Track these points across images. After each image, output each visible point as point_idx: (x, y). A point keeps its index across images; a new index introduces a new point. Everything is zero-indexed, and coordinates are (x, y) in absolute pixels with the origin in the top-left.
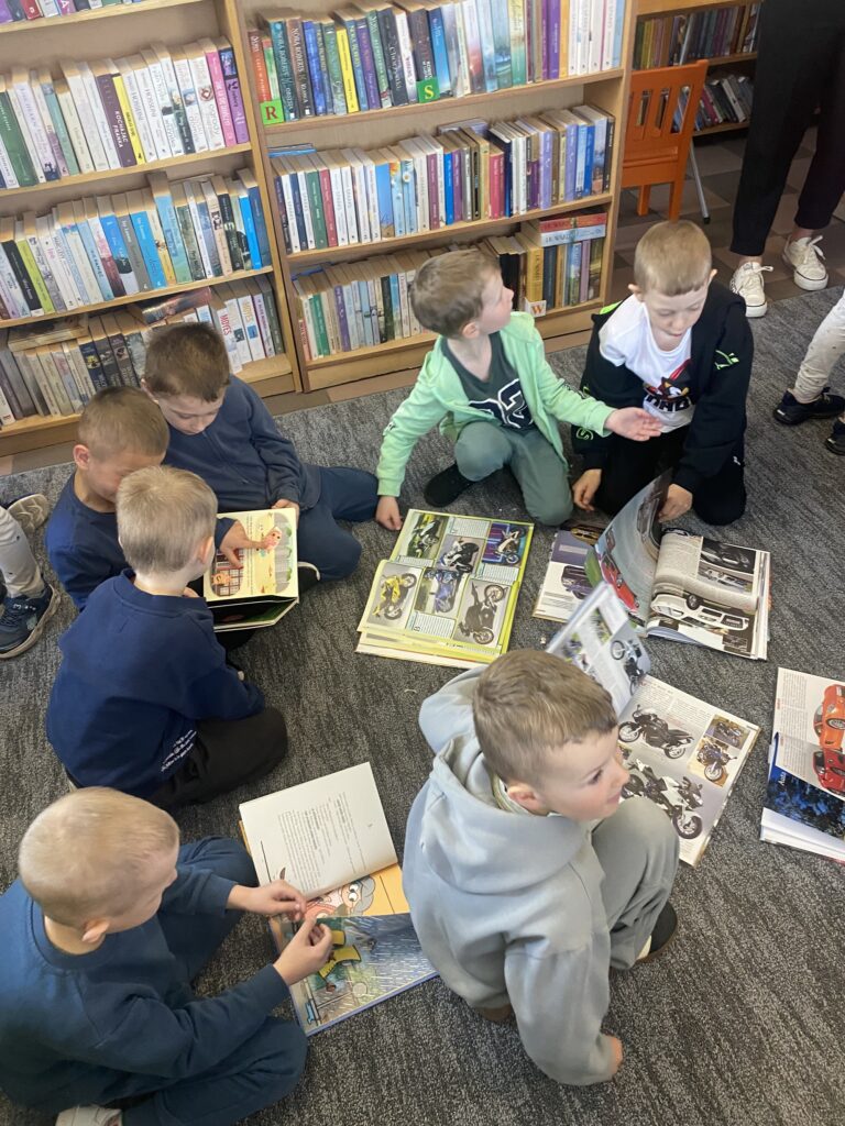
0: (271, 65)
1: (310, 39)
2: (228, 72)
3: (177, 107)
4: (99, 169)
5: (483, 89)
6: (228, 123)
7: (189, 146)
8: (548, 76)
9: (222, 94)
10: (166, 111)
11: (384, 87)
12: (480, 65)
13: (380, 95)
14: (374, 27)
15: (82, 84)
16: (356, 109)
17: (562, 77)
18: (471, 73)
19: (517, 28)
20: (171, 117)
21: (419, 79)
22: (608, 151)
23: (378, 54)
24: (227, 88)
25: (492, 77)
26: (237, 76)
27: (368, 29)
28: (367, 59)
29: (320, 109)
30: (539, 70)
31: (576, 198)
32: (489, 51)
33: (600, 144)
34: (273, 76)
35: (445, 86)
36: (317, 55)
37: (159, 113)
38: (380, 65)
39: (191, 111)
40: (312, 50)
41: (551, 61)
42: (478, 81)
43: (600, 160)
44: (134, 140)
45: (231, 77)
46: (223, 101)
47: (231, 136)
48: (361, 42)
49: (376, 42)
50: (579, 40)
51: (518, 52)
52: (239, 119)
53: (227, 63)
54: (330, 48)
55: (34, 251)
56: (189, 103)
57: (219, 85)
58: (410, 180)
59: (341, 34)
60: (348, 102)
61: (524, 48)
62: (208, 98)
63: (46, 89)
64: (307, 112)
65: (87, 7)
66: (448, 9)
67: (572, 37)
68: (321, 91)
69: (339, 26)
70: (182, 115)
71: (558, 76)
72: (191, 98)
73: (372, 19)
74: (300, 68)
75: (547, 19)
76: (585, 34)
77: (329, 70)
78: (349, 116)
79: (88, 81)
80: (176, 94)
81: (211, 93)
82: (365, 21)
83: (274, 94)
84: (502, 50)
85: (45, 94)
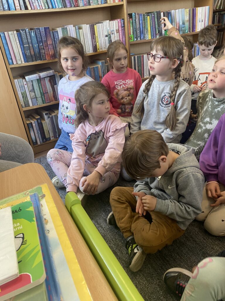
0: (131, 25)
1: (141, 19)
2: (122, 25)
3: (109, 35)
8: (193, 31)
9: (120, 31)
10: (106, 36)
11: (157, 32)
12: (179, 27)
13: (156, 35)
14: (156, 16)
15: (86, 28)
16: (150, 38)
17: (196, 31)
19: (187, 18)
20: (107, 38)
23: (156, 23)
24: (122, 30)
25: (181, 30)
27: (154, 16)
28: (154, 24)
29: (142, 38)
30: (191, 30)
32: (181, 23)
34: (132, 28)
36: (142, 23)
37: (104, 36)
38: (157, 26)
39: (112, 36)
41: (194, 26)
44: (97, 44)
45: (123, 27)
46: (121, 34)
48: (152, 19)
49: (156, 20)
50: (200, 22)
52: (124, 39)
53: (122, 23)
54: (146, 21)
56: (112, 34)
57: (120, 29)
59: (148, 17)
60: (149, 37)
61: (188, 23)
62: (117, 32)
63: (77, 28)
64: (139, 39)
65: (90, 5)
66: (173, 11)
67: (198, 21)
68: (143, 33)
69: (148, 15)
70: (110, 37)
71: (195, 31)
72: (113, 32)
73: (156, 14)
74: (138, 26)
75: (193, 16)
76: (201, 21)
77: (145, 27)
78: (149, 40)
79: (88, 26)
80: (109, 31)
81: (118, 31)
82: (154, 14)
83: (132, 33)
84: (184, 24)
85: (76, 29)
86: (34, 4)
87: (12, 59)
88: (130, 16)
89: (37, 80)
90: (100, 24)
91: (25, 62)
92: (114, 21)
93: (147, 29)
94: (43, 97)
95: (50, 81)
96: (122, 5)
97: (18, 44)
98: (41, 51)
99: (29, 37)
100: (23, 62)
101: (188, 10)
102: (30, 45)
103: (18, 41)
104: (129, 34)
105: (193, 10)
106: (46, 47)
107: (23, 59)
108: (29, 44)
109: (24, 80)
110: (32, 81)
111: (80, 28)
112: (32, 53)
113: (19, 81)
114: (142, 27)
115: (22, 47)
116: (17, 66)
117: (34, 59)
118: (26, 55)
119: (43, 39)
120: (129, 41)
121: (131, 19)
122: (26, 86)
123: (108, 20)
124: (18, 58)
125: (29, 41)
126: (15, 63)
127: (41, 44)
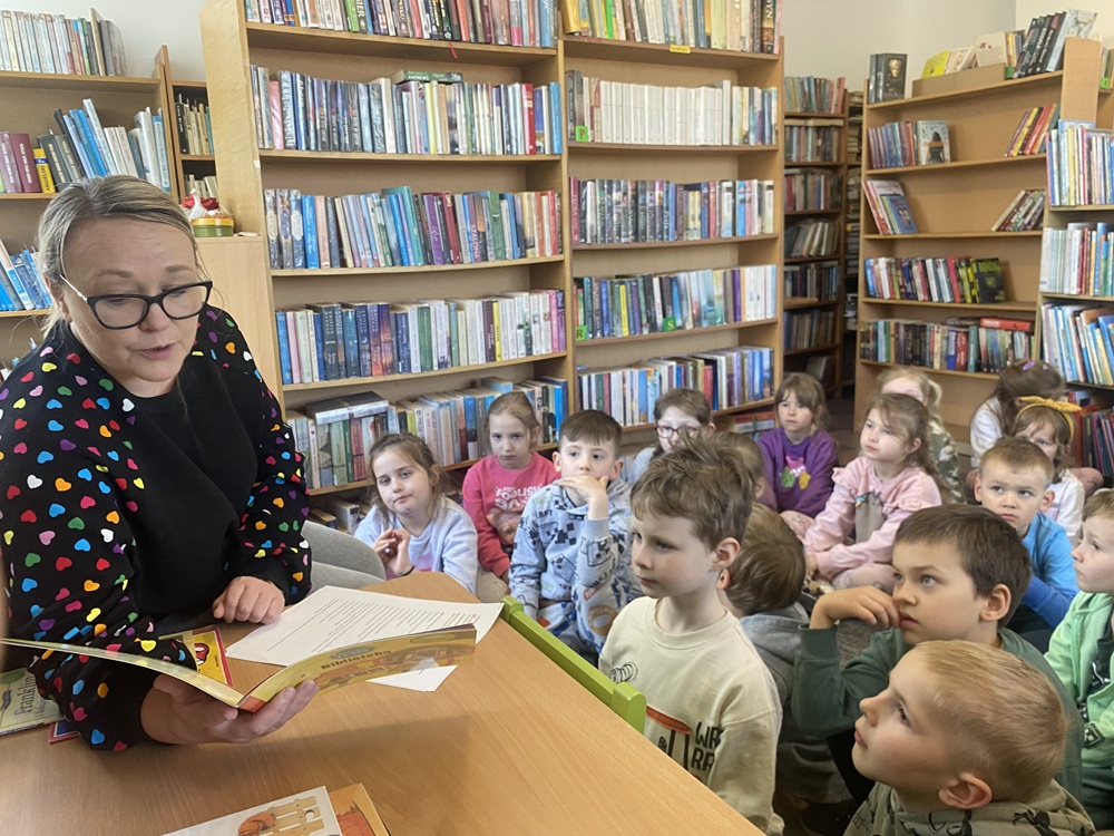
0: (581, 303)
1: (604, 290)
2: (560, 305)
3: (527, 324)
4: (471, 363)
5: (700, 325)
6: (556, 336)
7: (529, 351)
8: (735, 320)
9: (554, 318)
10: (520, 327)
11: (644, 321)
12: (699, 311)
13: (641, 326)
14: (641, 284)
15: (474, 309)
16: (627, 334)
17: (743, 320)
18: (693, 315)
19: (718, 290)
20: (521, 331)
21: (664, 315)
22: (772, 370)
23: (642, 300)
24: (558, 314)
25: (706, 318)
26: (563, 307)
27: (637, 286)
28: (635, 303)
29: (606, 333)
30: (731, 316)
31: (755, 400)
32: (704, 302)
33: (766, 364)
34: (581, 310)
35: (679, 323)
36: (607, 299)
37: (515, 327)
38: (643, 307)
39: (534, 328)
40: (604, 297)
41: (736, 309)
42: (697, 320)
43: (767, 375)
44: (497, 344)
45: (562, 307)
46: (555, 322)
47: (556, 345)
48: (633, 292)
49: (641, 293)
50: (751, 299)
51: (719, 304)
52: (562, 335)
53: (560, 299)
54: (616, 295)
55: (417, 421)
56: (535, 322)
57: (554, 312)
58: (657, 382)
59: (623, 287)
60: (623, 330)
61: (722, 302)
62: (546, 320)
63: (453, 308)
64: (599, 334)
65: (487, 260)
66: (682, 276)
67: (747, 298)
68: (608, 321)
69: (622, 283)
70: (529, 330)
71: (740, 319)
72: (536, 319)
73: (640, 280)
74: (597, 306)
75: (734, 287)
76: (755, 297)
77: (614, 308)
78: (623, 338)
79: (478, 304)
80: (528, 316)
81: (548, 317)
82: (636, 281)
83: (581, 322)
84: (710, 303)
85: (450, 311)
86: (363, 257)
87: (291, 371)
88: (579, 282)
89: (344, 421)
90: (507, 301)
91: (320, 379)
92: (540, 296)
93: (619, 314)
94: (350, 465)
95: (374, 425)
96: (561, 263)
97: (313, 338)
98: (363, 356)
99: (339, 324)
100: (317, 380)
101: (719, 273)
102: (340, 342)
103: (312, 333)
104: (575, 323)
105: (733, 273)
106: (375, 346)
107: (316, 373)
108: (336, 340)
109: (311, 422)
110: (330, 425)
111: (459, 308)
112: (342, 359)
113: (298, 423)
114: (607, 308)
115: (320, 345)
116: (301, 387)
117: (343, 373)
118: (325, 363)
119: (374, 330)
120: (573, 340)
121: (580, 291)
122: (313, 437)
123: (525, 291)
124: (306, 370)
125: (339, 332)
126: (296, 380)
127: (366, 340)
